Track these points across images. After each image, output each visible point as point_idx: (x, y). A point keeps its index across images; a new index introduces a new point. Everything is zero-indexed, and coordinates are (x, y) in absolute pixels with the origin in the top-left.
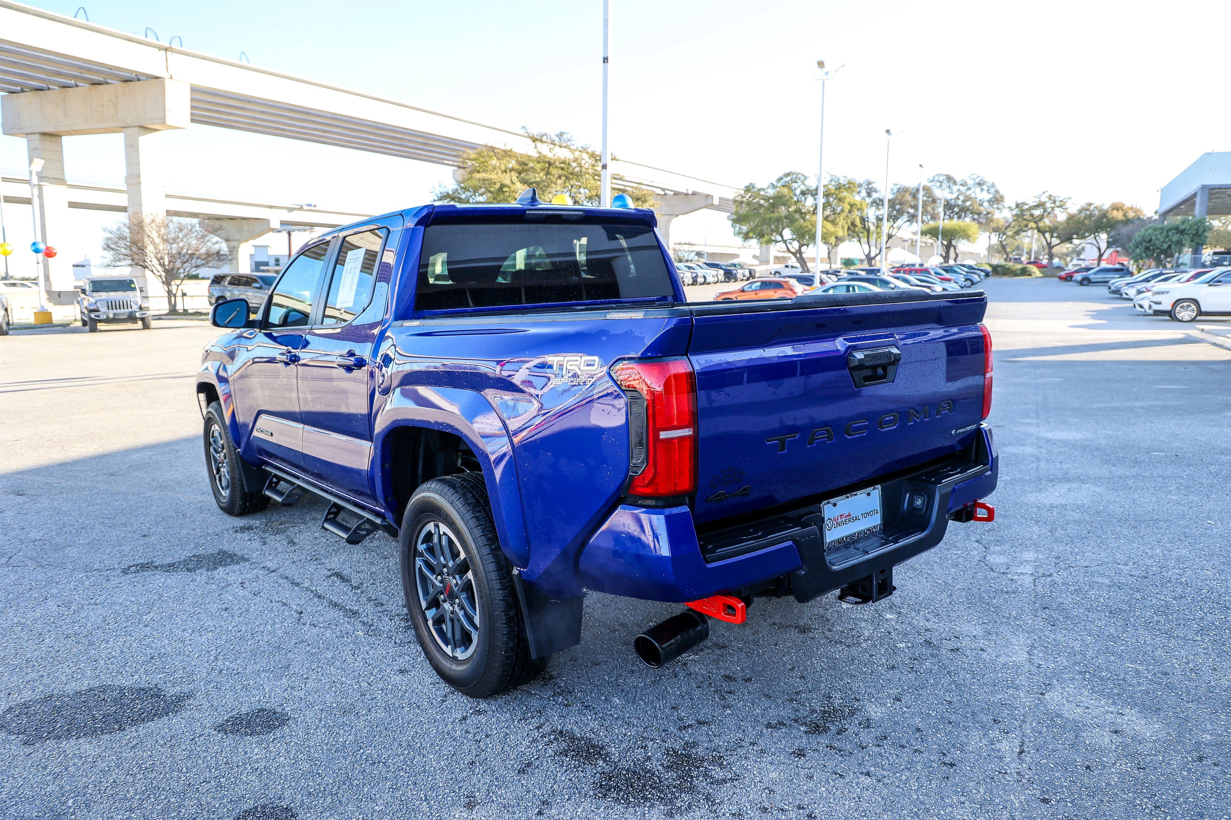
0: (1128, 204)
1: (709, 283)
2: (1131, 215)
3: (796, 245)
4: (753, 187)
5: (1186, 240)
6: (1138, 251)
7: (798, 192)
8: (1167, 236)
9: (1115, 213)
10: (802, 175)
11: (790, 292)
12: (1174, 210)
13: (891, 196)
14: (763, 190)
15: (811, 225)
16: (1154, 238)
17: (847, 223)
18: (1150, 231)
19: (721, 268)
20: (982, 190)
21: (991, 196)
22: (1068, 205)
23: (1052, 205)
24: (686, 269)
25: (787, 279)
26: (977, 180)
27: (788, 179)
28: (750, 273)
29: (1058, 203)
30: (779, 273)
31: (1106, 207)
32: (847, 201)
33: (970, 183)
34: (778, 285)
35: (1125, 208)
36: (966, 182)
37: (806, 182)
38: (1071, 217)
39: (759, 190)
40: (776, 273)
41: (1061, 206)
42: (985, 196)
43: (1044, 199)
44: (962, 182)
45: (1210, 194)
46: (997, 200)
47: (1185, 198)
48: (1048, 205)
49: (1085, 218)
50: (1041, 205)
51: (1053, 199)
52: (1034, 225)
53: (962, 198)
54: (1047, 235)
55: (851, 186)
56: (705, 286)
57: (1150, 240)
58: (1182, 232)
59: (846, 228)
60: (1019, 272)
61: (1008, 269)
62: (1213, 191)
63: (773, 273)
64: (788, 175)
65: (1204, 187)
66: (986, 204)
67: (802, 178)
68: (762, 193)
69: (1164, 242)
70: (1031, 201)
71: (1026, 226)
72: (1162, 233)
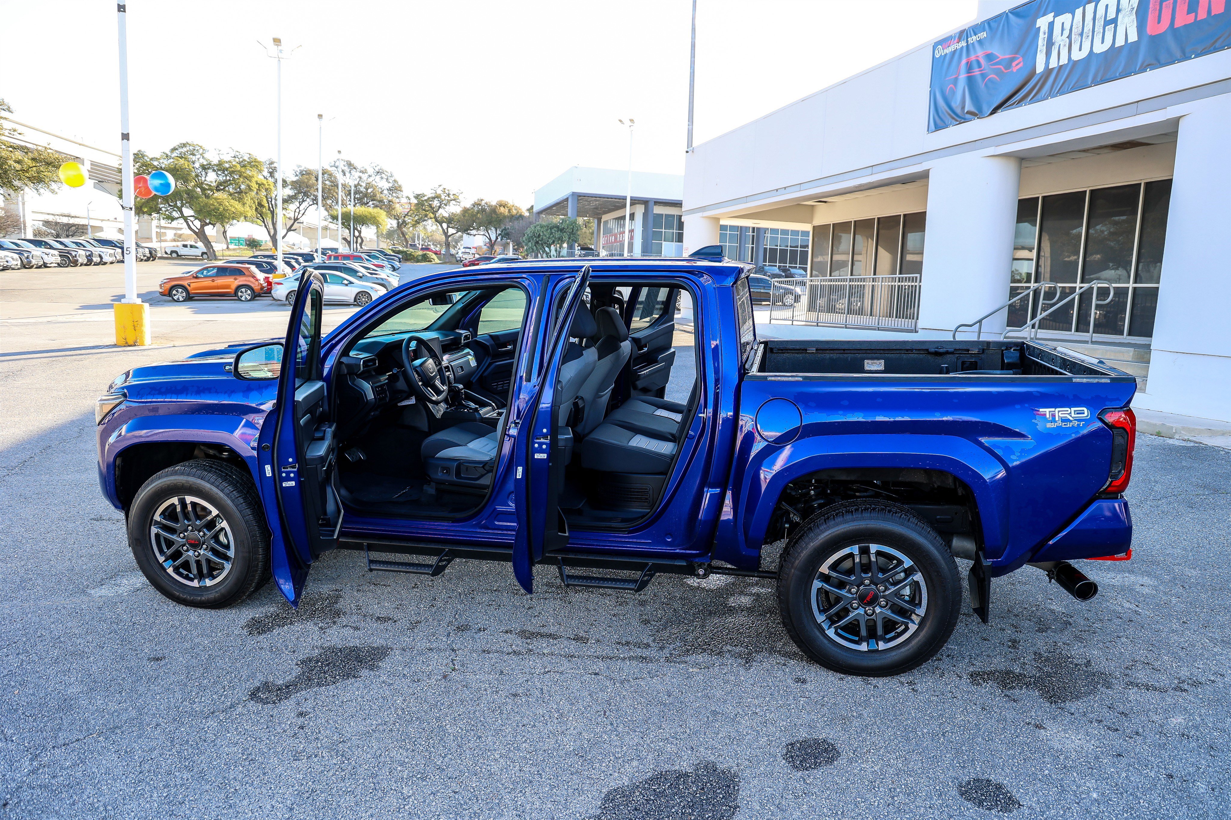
0: (511, 203)
1: (105, 263)
2: (514, 212)
3: (198, 224)
4: (143, 156)
5: (566, 237)
6: (530, 244)
7: (197, 165)
8: (552, 233)
9: (502, 209)
10: (201, 147)
11: (252, 279)
12: (547, 210)
13: (295, 179)
14: (157, 159)
15: (218, 203)
16: (541, 234)
17: (254, 202)
18: (538, 228)
19: (116, 246)
20: (382, 178)
21: (391, 185)
22: (461, 197)
23: (447, 198)
24: (74, 246)
25: (247, 266)
26: (377, 169)
27: (185, 149)
28: (150, 253)
29: (452, 197)
30: (176, 252)
31: (494, 203)
32: (254, 180)
33: (370, 171)
34: (237, 272)
35: (509, 205)
36: (366, 170)
37: (205, 155)
38: (465, 211)
39: (152, 159)
40: (172, 252)
41: (454, 200)
42: (384, 185)
43: (439, 192)
44: (362, 169)
45: (578, 200)
46: (395, 189)
47: (558, 201)
48: (443, 197)
49: (478, 212)
50: (438, 197)
51: (447, 192)
52: (432, 216)
53: (364, 185)
54: (445, 225)
55: (254, 164)
56: (101, 267)
57: (539, 235)
58: (562, 230)
59: (254, 208)
60: (420, 258)
61: (410, 255)
62: (580, 198)
63: (169, 253)
64: (184, 145)
65: (574, 194)
66: (386, 192)
67: (201, 151)
68: (155, 163)
69: (549, 238)
70: (429, 194)
71: (426, 216)
72: (547, 230)
